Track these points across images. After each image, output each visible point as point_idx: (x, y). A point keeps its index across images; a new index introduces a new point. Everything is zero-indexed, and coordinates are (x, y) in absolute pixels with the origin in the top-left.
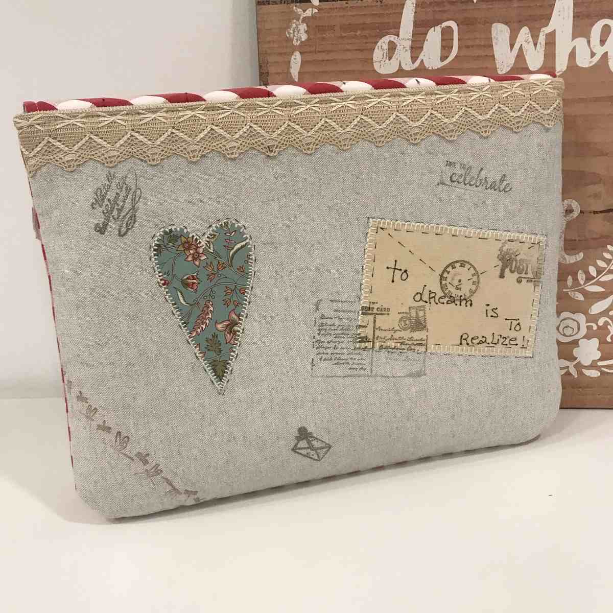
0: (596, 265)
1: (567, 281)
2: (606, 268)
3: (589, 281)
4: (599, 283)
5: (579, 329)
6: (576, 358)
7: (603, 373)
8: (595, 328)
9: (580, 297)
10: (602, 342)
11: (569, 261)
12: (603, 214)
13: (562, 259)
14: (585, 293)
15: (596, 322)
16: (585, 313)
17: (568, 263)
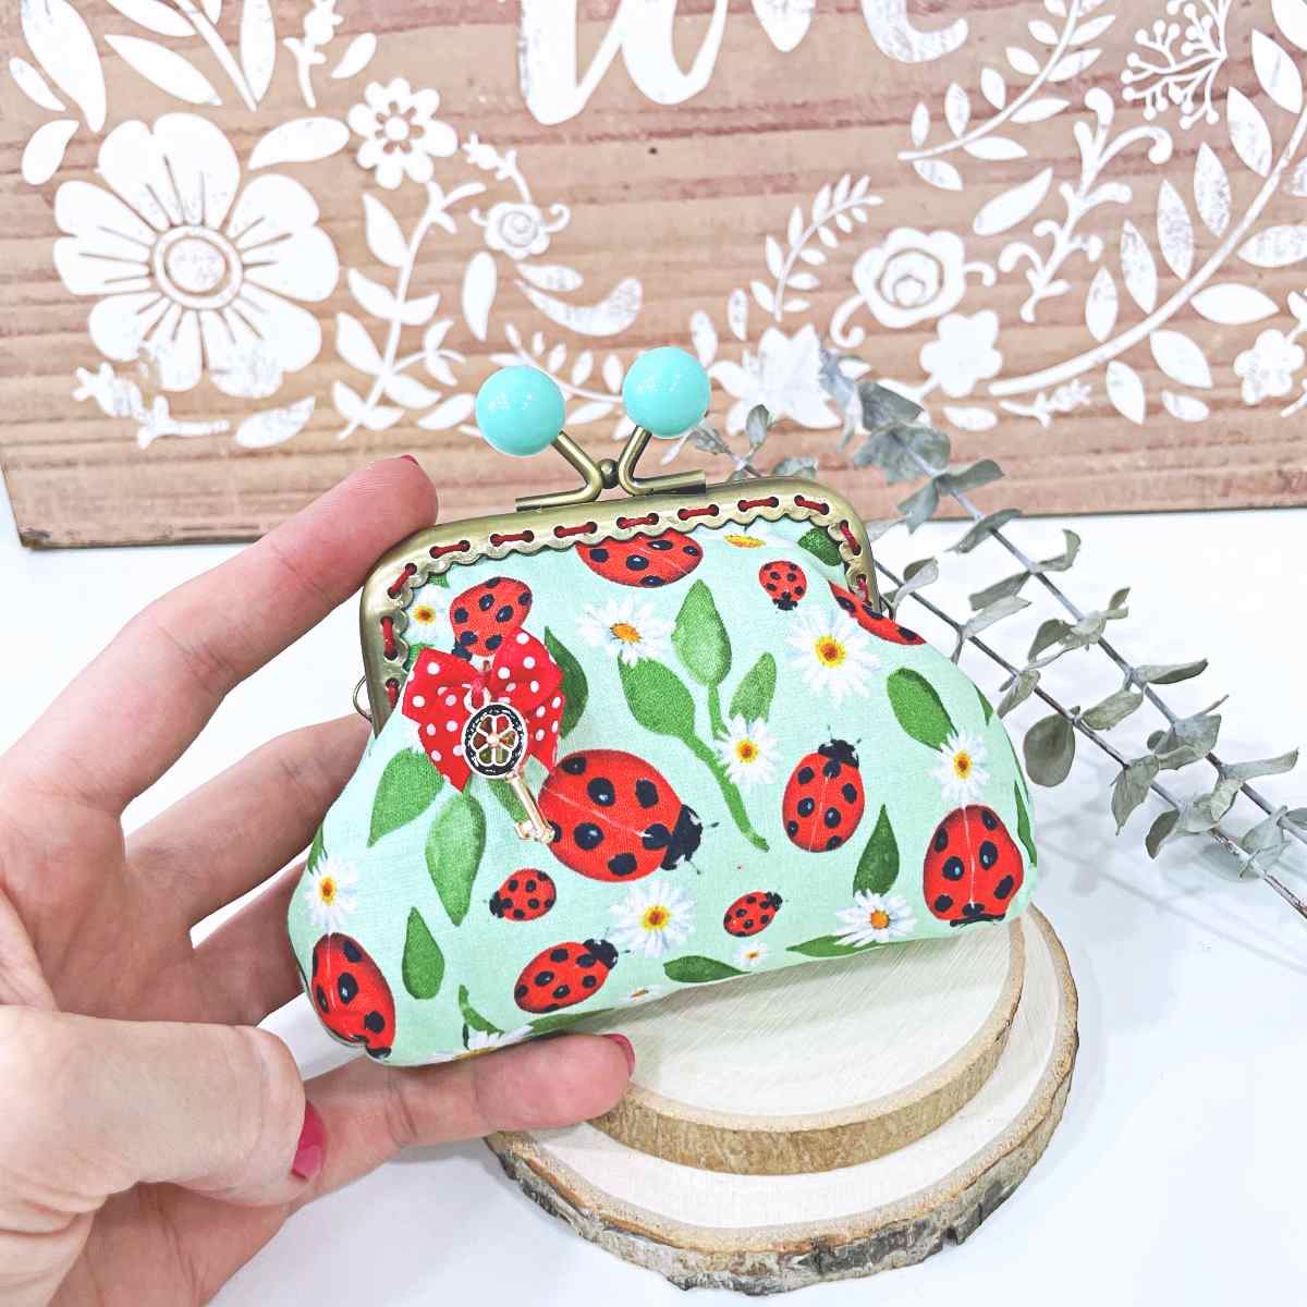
0: (1003, 68)
1: (907, 122)
2: (1034, 77)
3: (977, 121)
4: (1012, 131)
5: (941, 282)
6: (925, 376)
7: (1003, 417)
8: (989, 278)
9: (949, 178)
10: (1010, 322)
11: (921, 53)
13: (897, 47)
14: (967, 166)
15: (993, 257)
16: (963, 229)
17: (917, 58)
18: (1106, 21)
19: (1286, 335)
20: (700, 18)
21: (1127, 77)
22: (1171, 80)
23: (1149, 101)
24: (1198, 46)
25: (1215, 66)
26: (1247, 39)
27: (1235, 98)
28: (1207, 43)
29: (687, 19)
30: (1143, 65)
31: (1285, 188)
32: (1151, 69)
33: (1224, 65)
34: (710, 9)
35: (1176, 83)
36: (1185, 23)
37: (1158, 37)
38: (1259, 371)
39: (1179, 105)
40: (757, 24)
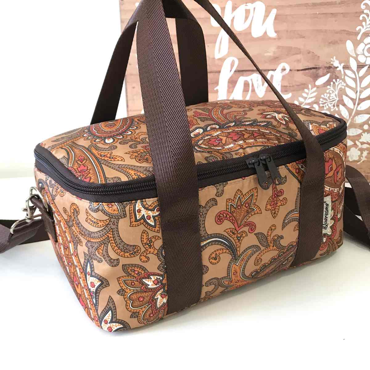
12: (302, 71)
18: (316, 93)
19: (356, 148)
20: (246, 92)
21: (320, 102)
22: (329, 103)
23: (325, 106)
24: (333, 97)
25: (336, 101)
26: (342, 97)
27: (341, 106)
28: (334, 97)
29: (245, 92)
30: (323, 100)
31: (352, 122)
32: (325, 101)
33: (338, 101)
34: (248, 91)
35: (330, 104)
36: (330, 94)
37: (326, 96)
38: (351, 155)
39: (330, 107)
40: (256, 93)
